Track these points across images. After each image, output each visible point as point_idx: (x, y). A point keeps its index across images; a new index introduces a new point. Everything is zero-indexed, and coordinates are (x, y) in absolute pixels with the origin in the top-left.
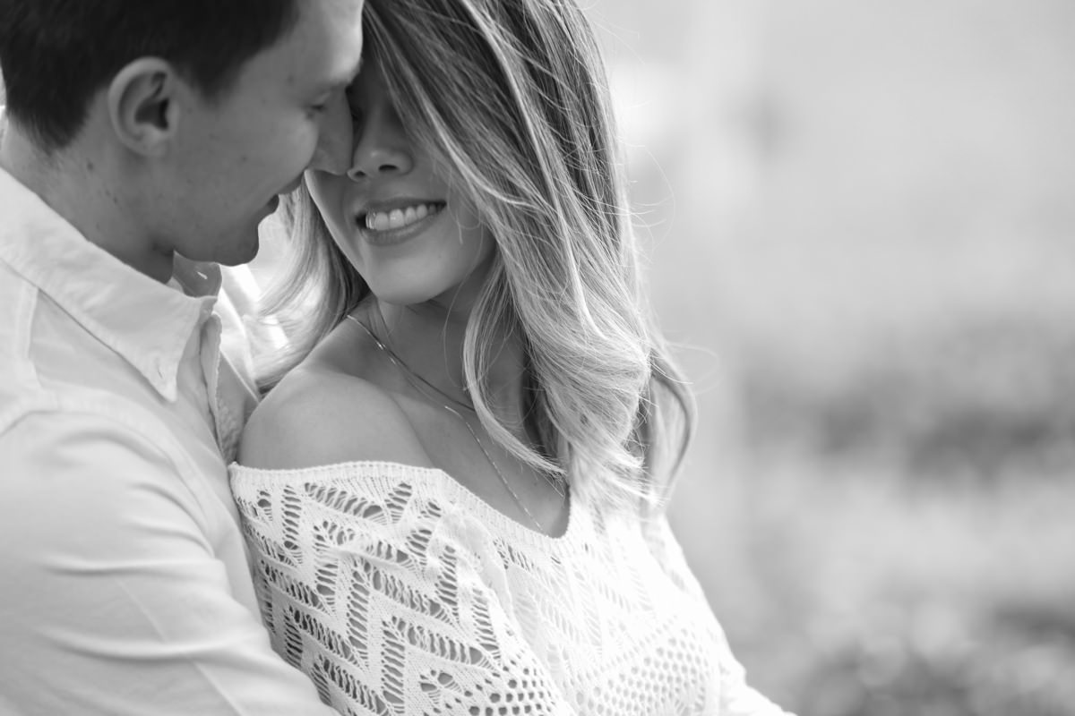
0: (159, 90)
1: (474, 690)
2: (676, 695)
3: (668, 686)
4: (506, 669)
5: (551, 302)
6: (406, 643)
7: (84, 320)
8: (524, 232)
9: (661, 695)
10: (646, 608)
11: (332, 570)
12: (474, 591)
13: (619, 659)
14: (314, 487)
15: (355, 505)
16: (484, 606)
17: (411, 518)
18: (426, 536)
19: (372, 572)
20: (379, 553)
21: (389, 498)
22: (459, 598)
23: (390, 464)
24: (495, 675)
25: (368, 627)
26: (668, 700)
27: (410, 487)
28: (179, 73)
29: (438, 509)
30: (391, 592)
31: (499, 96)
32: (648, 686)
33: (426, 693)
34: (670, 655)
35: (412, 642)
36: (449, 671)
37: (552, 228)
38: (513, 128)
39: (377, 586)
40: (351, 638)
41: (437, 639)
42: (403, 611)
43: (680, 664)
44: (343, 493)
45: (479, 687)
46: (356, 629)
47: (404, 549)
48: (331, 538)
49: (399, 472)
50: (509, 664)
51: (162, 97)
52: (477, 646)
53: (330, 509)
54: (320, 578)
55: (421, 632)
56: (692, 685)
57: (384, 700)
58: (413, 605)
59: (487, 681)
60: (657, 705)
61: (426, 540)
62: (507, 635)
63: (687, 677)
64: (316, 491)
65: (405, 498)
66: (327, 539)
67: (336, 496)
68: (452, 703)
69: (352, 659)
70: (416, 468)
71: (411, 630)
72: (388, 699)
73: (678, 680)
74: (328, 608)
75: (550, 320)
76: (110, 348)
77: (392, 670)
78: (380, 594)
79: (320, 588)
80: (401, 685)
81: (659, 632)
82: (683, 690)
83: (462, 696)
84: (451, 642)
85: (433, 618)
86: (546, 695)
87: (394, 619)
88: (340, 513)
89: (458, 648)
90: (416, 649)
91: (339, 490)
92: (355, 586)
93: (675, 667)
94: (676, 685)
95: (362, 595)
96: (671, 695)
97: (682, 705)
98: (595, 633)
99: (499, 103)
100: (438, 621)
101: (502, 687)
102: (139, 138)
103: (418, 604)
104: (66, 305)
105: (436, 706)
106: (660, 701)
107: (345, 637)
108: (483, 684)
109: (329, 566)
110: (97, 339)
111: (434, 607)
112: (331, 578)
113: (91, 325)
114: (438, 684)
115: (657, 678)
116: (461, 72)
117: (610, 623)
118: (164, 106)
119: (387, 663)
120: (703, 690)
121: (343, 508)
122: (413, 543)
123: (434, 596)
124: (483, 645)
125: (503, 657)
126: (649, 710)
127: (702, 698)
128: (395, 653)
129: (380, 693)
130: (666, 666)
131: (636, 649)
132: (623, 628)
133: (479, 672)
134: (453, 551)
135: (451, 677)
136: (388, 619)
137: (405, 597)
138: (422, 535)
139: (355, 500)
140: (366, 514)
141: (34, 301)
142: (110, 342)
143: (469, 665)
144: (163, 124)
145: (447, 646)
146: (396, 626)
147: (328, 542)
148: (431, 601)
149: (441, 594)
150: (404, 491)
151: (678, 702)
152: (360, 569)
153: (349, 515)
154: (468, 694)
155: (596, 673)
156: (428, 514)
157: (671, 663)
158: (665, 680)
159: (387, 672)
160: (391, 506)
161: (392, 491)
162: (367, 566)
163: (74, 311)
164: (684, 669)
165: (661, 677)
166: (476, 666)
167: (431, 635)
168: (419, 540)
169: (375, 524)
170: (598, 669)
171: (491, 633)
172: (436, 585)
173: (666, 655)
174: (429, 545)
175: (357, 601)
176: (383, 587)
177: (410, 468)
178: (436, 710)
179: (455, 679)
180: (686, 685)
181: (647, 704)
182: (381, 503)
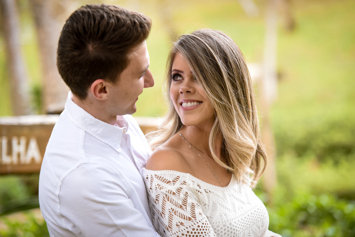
0: (102, 85)
1: (188, 227)
2: (256, 224)
3: (254, 221)
4: (197, 223)
5: (229, 128)
6: (174, 214)
7: (97, 137)
8: (224, 110)
9: (252, 224)
10: (249, 203)
11: (159, 196)
12: (192, 203)
13: (241, 215)
14: (157, 175)
15: (165, 181)
16: (194, 207)
17: (178, 185)
18: (181, 189)
19: (167, 197)
20: (168, 193)
21: (173, 179)
22: (187, 205)
23: (175, 171)
24: (194, 224)
25: (166, 210)
26: (254, 225)
27: (180, 177)
28: (106, 81)
29: (186, 183)
30: (171, 202)
31: (220, 78)
32: (249, 222)
33: (177, 227)
34: (254, 214)
35: (175, 214)
36: (183, 222)
37: (230, 111)
38: (223, 86)
39: (168, 200)
40: (162, 212)
41: (181, 214)
42: (174, 207)
43: (257, 216)
44: (163, 177)
45: (190, 227)
46: (163, 210)
47: (175, 192)
48: (158, 188)
49: (178, 173)
50: (198, 222)
51: (103, 86)
52: (190, 217)
53: (160, 181)
54: (156, 197)
55: (177, 212)
56: (260, 221)
57: (168, 228)
58: (176, 206)
59: (192, 225)
60: (251, 226)
61: (181, 190)
62: (199, 215)
63: (248, 226)
64: (157, 177)
65: (178, 180)
66: (157, 188)
67: (161, 178)
68: (183, 230)
69: (162, 217)
70: (182, 173)
71: (175, 211)
72: (169, 228)
73: (256, 220)
74: (158, 204)
75: (229, 132)
76: (104, 143)
77: (170, 221)
78: (169, 202)
79: (156, 199)
80: (172, 224)
81: (252, 209)
82: (258, 222)
83: (185, 229)
84: (184, 215)
85: (180, 209)
86: (208, 230)
87: (171, 208)
88: (161, 182)
89: (185, 217)
90: (176, 216)
91: (162, 177)
92: (163, 200)
93: (256, 217)
94: (256, 221)
95: (165, 202)
96: (255, 224)
97: (258, 226)
98: (234, 209)
99: (220, 79)
100: (182, 210)
101: (196, 227)
102: (101, 97)
103: (177, 206)
104: (92, 134)
105: (179, 230)
106: (252, 225)
107: (161, 212)
108: (191, 226)
109: (159, 195)
110: (101, 141)
111: (181, 207)
112: (158, 197)
113: (99, 138)
114: (180, 225)
115: (251, 220)
116: (211, 70)
117: (238, 207)
118: (105, 88)
119: (169, 219)
120: (263, 222)
121: (162, 181)
122: (177, 191)
123: (181, 204)
124: (192, 216)
125: (197, 220)
126: (249, 227)
127: (263, 224)
128: (171, 217)
129: (168, 226)
130: (253, 217)
131: (245, 213)
132: (242, 208)
133: (190, 223)
134: (187, 193)
135: (183, 224)
136: (170, 208)
137: (174, 204)
138: (180, 189)
139: (165, 179)
140: (167, 183)
141: (84, 134)
142: (104, 141)
143: (188, 221)
144: (106, 92)
145: (183, 216)
146: (172, 210)
147: (158, 189)
148: (180, 205)
149: (183, 203)
150: (178, 178)
151: (256, 225)
152: (165, 196)
153: (163, 183)
154: (187, 228)
155: (234, 219)
156: (183, 184)
157: (254, 216)
158: (253, 220)
159: (169, 221)
160: (173, 181)
161: (175, 178)
162: (166, 196)
163: (94, 135)
164: (258, 218)
165: (252, 219)
166: (190, 221)
167: (180, 213)
168: (179, 190)
169: (169, 185)
170: (235, 218)
171: (195, 214)
172: (182, 201)
173: (253, 214)
174: (181, 192)
175: (164, 203)
176: (170, 201)
177: (181, 173)
178: (179, 231)
179: (184, 224)
180: (258, 221)
181: (249, 226)
182: (171, 180)
